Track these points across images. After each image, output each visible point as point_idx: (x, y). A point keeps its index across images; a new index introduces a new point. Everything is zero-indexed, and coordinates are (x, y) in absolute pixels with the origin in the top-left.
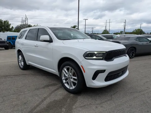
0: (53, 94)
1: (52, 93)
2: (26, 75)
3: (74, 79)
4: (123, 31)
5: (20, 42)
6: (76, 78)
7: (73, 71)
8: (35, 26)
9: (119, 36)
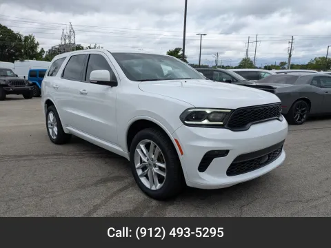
0: (114, 198)
1: (112, 196)
2: (61, 154)
3: (160, 168)
4: (287, 62)
5: (51, 84)
6: (163, 166)
7: (158, 150)
8: (90, 47)
9: (274, 74)
